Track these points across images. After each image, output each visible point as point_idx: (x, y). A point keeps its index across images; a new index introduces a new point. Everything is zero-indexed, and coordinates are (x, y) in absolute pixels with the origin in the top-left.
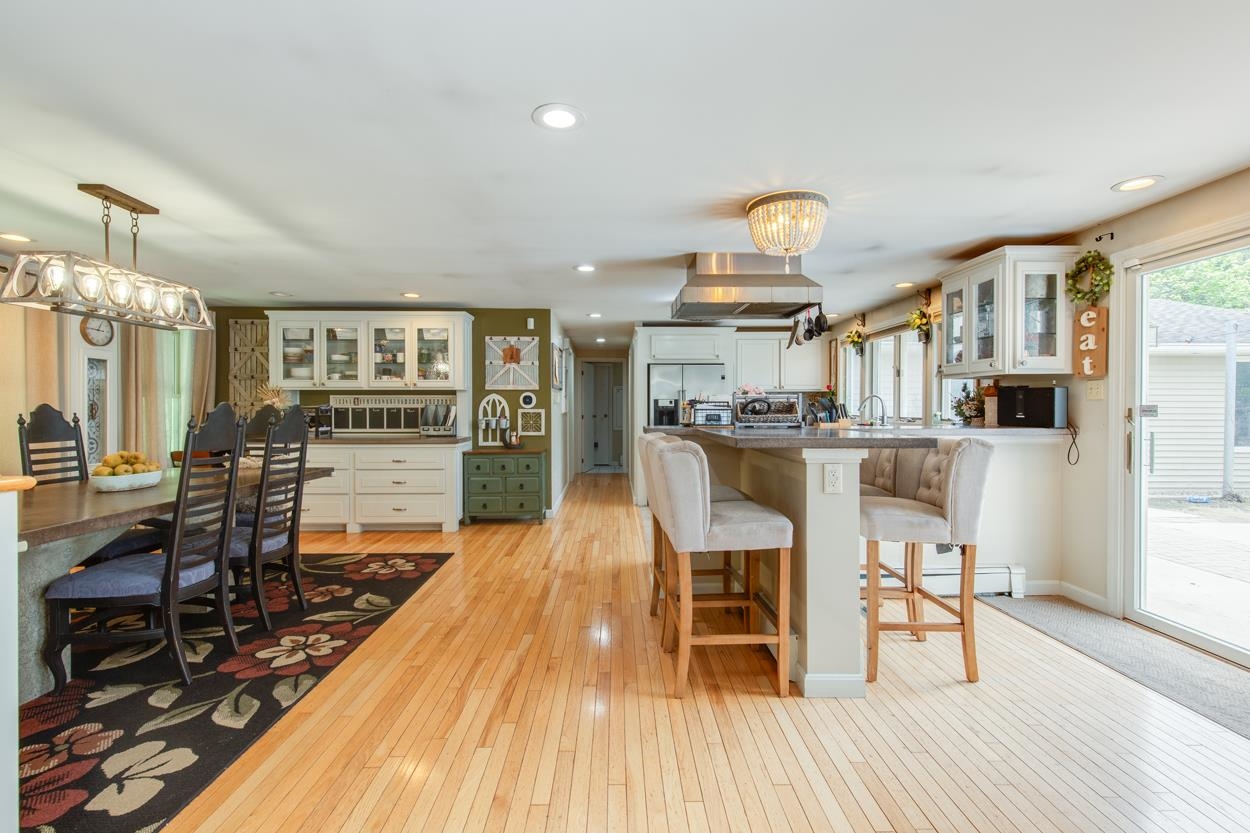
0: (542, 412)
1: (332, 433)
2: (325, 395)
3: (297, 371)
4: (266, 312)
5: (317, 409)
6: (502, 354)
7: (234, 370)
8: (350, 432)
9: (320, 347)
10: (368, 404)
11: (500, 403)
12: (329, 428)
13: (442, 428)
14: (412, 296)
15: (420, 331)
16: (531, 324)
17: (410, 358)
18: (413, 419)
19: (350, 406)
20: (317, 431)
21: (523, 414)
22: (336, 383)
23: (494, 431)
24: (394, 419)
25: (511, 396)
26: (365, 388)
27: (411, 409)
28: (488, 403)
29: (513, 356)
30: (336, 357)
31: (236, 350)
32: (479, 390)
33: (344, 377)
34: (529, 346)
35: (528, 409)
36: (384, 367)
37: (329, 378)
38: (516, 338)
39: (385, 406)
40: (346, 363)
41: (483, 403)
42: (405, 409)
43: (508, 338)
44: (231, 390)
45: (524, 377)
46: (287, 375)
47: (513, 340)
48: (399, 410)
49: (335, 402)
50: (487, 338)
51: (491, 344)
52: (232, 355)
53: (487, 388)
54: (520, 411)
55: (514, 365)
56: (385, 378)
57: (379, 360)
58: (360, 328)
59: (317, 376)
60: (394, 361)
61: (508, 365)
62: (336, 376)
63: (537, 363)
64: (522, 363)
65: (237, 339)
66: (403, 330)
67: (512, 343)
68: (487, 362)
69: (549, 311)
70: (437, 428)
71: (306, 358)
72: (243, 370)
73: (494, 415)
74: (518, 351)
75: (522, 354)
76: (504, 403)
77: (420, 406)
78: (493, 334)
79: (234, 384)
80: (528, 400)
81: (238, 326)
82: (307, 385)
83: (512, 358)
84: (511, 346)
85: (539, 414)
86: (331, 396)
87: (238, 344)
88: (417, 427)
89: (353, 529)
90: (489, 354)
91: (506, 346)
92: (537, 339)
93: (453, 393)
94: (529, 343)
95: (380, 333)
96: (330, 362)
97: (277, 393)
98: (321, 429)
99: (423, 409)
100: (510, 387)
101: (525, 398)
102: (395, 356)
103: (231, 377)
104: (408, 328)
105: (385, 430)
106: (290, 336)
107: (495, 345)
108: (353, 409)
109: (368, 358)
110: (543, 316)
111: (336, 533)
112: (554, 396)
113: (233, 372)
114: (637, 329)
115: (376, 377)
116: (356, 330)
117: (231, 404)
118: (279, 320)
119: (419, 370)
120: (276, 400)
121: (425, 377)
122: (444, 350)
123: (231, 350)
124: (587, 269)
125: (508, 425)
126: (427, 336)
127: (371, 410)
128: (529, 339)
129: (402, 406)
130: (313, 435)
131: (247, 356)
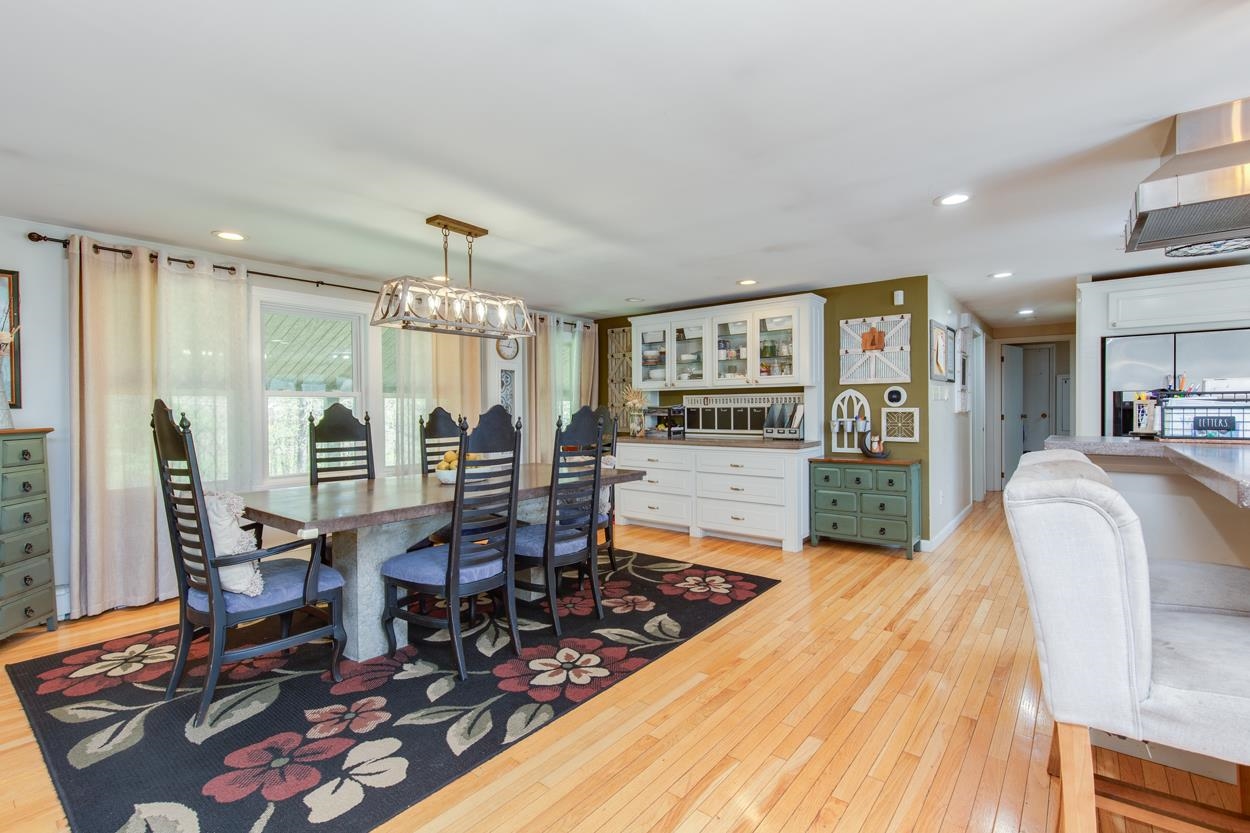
0: (916, 411)
1: (684, 433)
2: (679, 394)
3: (656, 373)
4: (629, 319)
5: (669, 410)
6: (860, 339)
7: (611, 374)
8: (700, 432)
9: (671, 348)
10: (717, 403)
11: (858, 400)
12: (682, 428)
13: (787, 430)
14: (749, 284)
15: (763, 322)
16: (899, 298)
17: (752, 353)
18: (759, 419)
19: (701, 406)
20: (669, 431)
21: (889, 415)
22: (686, 384)
23: (851, 434)
24: (740, 419)
25: (870, 390)
26: (710, 387)
27: (757, 409)
28: (843, 401)
29: (875, 341)
30: (685, 357)
31: (612, 356)
32: (833, 384)
33: (693, 377)
34: (897, 328)
35: (895, 407)
36: (728, 364)
37: (679, 379)
38: (879, 319)
39: (732, 406)
40: (693, 362)
41: (837, 401)
42: (752, 409)
43: (868, 320)
44: (609, 389)
45: (892, 366)
46: (647, 377)
47: (874, 322)
48: (746, 409)
49: (688, 402)
50: (842, 322)
51: (848, 330)
52: (611, 361)
53: (841, 383)
54: (884, 411)
55: (876, 353)
56: (728, 375)
57: (723, 357)
58: (704, 325)
59: (670, 377)
60: (738, 357)
61: (868, 353)
62: (685, 376)
63: (907, 348)
64: (886, 349)
65: (614, 347)
66: (745, 323)
67: (874, 325)
68: (842, 352)
69: (926, 277)
70: (781, 430)
71: (660, 361)
72: (617, 374)
73: (850, 415)
74: (882, 334)
75: (886, 338)
76: (864, 401)
77: (766, 405)
78: (848, 317)
79: (611, 386)
80: (895, 397)
81: (614, 335)
82: (659, 386)
83: (873, 344)
84: (873, 330)
85: (911, 415)
86: (684, 397)
87: (613, 351)
88: (762, 429)
89: (696, 533)
90: (844, 342)
91: (866, 330)
92: (908, 317)
93: (801, 389)
94: (896, 323)
95: (724, 327)
96: (679, 362)
97: (639, 394)
98: (673, 429)
99: (769, 409)
100: (872, 381)
101: (891, 393)
102: (738, 351)
103: (609, 381)
104: (747, 319)
105: (732, 431)
106: (647, 340)
107: (853, 331)
108: (703, 409)
109: (712, 355)
110: (916, 286)
111: (681, 534)
112: (935, 390)
113: (610, 377)
114: (1079, 286)
115: (720, 375)
116: (701, 328)
117: (609, 405)
118: (639, 326)
119: (762, 365)
120: (636, 401)
121: (769, 372)
122: (789, 341)
123: (609, 357)
124: (955, 199)
125: (868, 428)
126: (770, 327)
127: (719, 409)
128: (896, 318)
129: (749, 406)
130: (666, 435)
131: (620, 362)
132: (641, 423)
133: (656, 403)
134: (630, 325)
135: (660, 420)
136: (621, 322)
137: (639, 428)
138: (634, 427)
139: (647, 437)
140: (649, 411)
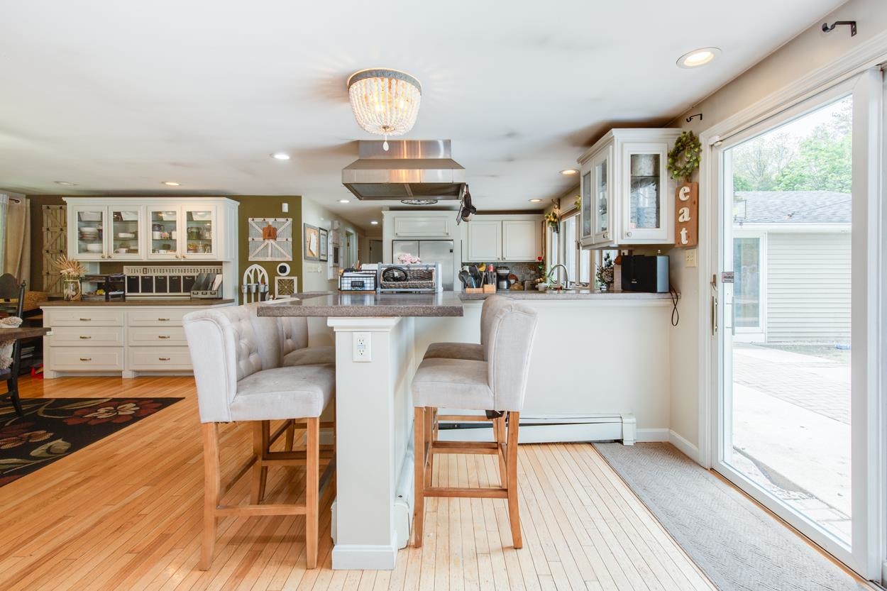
0: (295, 279)
1: (124, 296)
2: (120, 265)
3: (93, 246)
4: (64, 199)
5: (107, 278)
6: (261, 231)
7: (46, 245)
8: (141, 295)
9: (108, 228)
10: (154, 273)
11: (261, 272)
12: (122, 293)
13: (209, 292)
14: (173, 185)
15: (190, 214)
16: (285, 208)
17: (180, 235)
18: (190, 284)
19: (140, 275)
20: (107, 295)
21: (280, 281)
22: (123, 256)
23: (256, 294)
24: (175, 285)
25: (270, 266)
26: (145, 260)
27: (189, 277)
28: (251, 272)
29: (271, 233)
30: (122, 235)
31: (48, 229)
32: (244, 262)
33: (129, 251)
34: (284, 226)
35: (284, 276)
36: (163, 243)
37: (117, 252)
38: (273, 220)
39: (168, 274)
40: (130, 239)
41: (247, 272)
42: (184, 277)
43: (267, 220)
44: (45, 262)
45: (280, 250)
46: (83, 250)
47: (271, 221)
48: (179, 277)
49: (127, 272)
50: (250, 219)
51: (254, 225)
52: (45, 234)
53: (249, 260)
54: (277, 278)
55: (271, 241)
56: (162, 251)
57: (157, 237)
58: (139, 211)
59: (106, 250)
60: (170, 238)
61: (267, 241)
62: (123, 250)
63: (290, 239)
64: (278, 239)
65: (50, 221)
66: (175, 213)
67: (270, 223)
68: (250, 239)
69: (300, 197)
70: (204, 292)
71: (99, 237)
72: (54, 246)
73: (256, 281)
74: (275, 230)
75: (278, 232)
76: (264, 272)
77: (196, 274)
78: (255, 216)
79: (47, 257)
80: (283, 270)
81: (50, 210)
82: (97, 258)
83: (269, 235)
84: (269, 226)
85: (292, 281)
86: (124, 267)
87: (50, 225)
88: (189, 291)
89: (127, 375)
90: (251, 232)
91: (265, 226)
92: (290, 220)
93: (220, 263)
94: (284, 223)
95: (157, 215)
96: (116, 239)
97: (75, 264)
98: (110, 293)
99: (197, 277)
100: (269, 259)
101: (281, 267)
102: (171, 234)
103: (44, 252)
104: (178, 210)
105: (168, 294)
106: (85, 218)
107: (256, 225)
108: (142, 277)
109: (147, 235)
110: (295, 202)
111: (114, 378)
112: (307, 266)
113: (45, 248)
114: (383, 212)
115: (154, 251)
116: (136, 213)
117: (44, 273)
118: (73, 206)
119: (189, 245)
120: (70, 270)
121: (196, 251)
122: (209, 230)
123: (44, 229)
124: (282, 157)
125: (267, 289)
126: (196, 218)
127: (156, 277)
128: (283, 220)
129: (182, 275)
130: (103, 298)
131: (57, 234)
132: (76, 289)
133: (98, 272)
134: (65, 203)
135: (100, 286)
136: (56, 200)
137: (74, 293)
138: (69, 291)
139: (83, 300)
140: (87, 278)
